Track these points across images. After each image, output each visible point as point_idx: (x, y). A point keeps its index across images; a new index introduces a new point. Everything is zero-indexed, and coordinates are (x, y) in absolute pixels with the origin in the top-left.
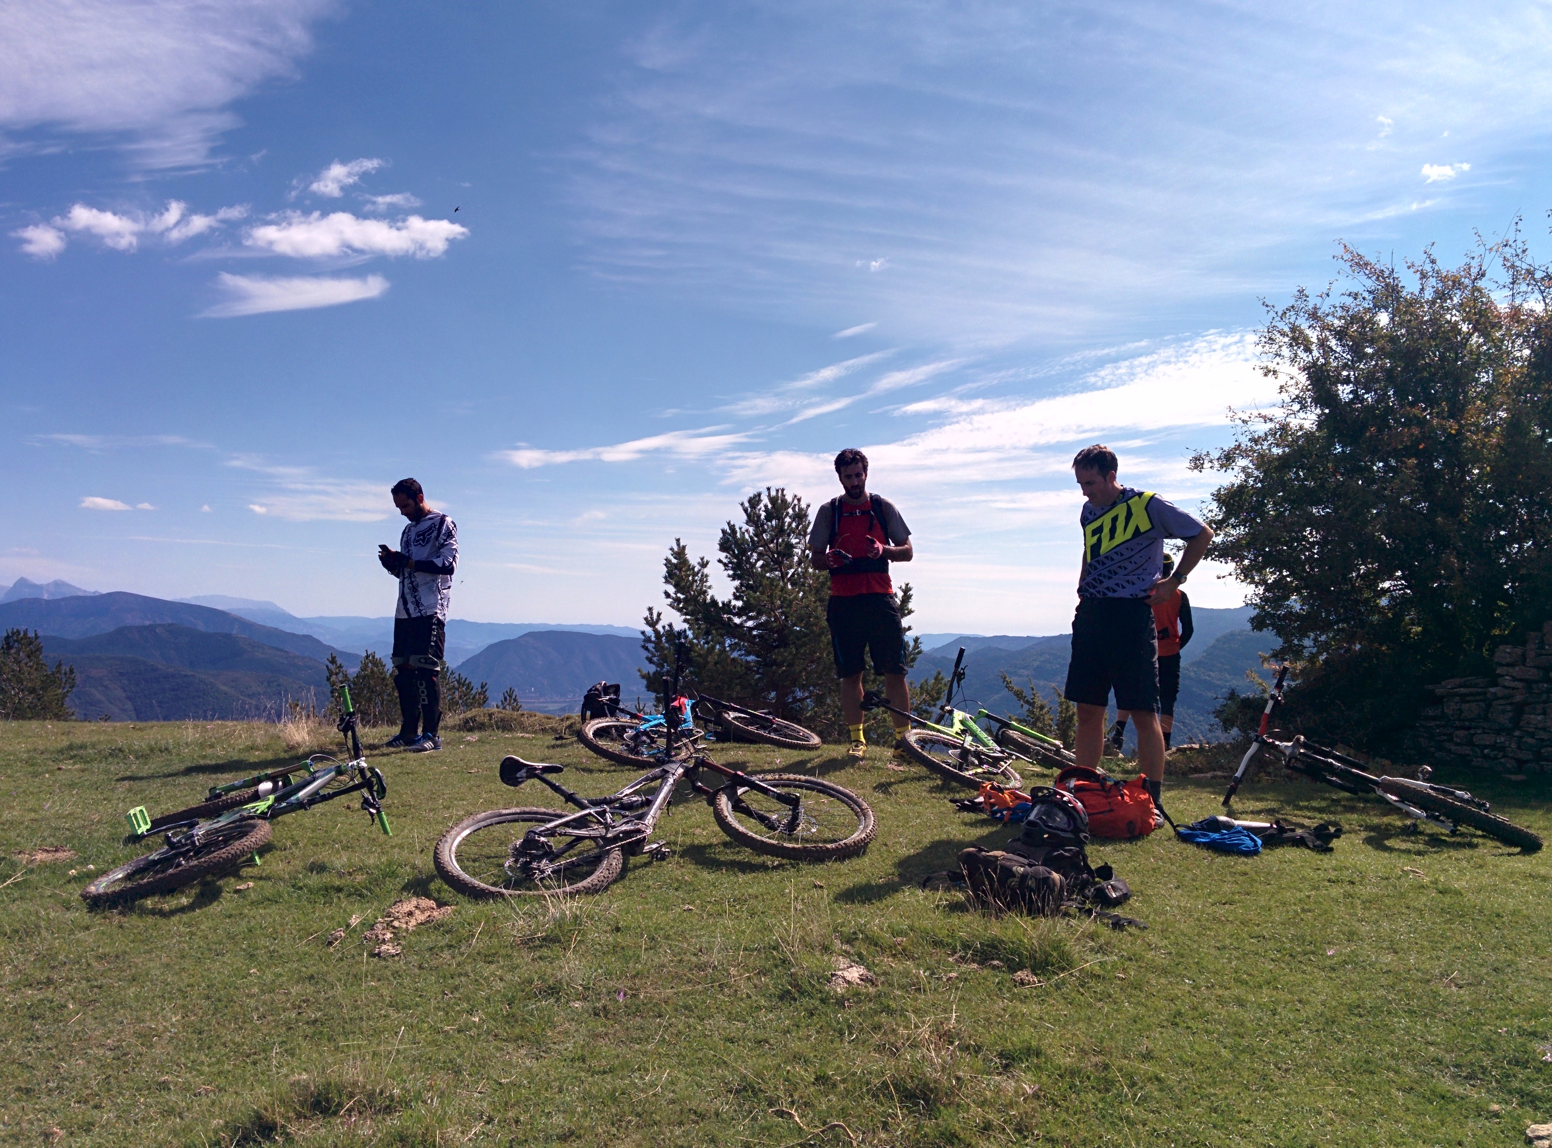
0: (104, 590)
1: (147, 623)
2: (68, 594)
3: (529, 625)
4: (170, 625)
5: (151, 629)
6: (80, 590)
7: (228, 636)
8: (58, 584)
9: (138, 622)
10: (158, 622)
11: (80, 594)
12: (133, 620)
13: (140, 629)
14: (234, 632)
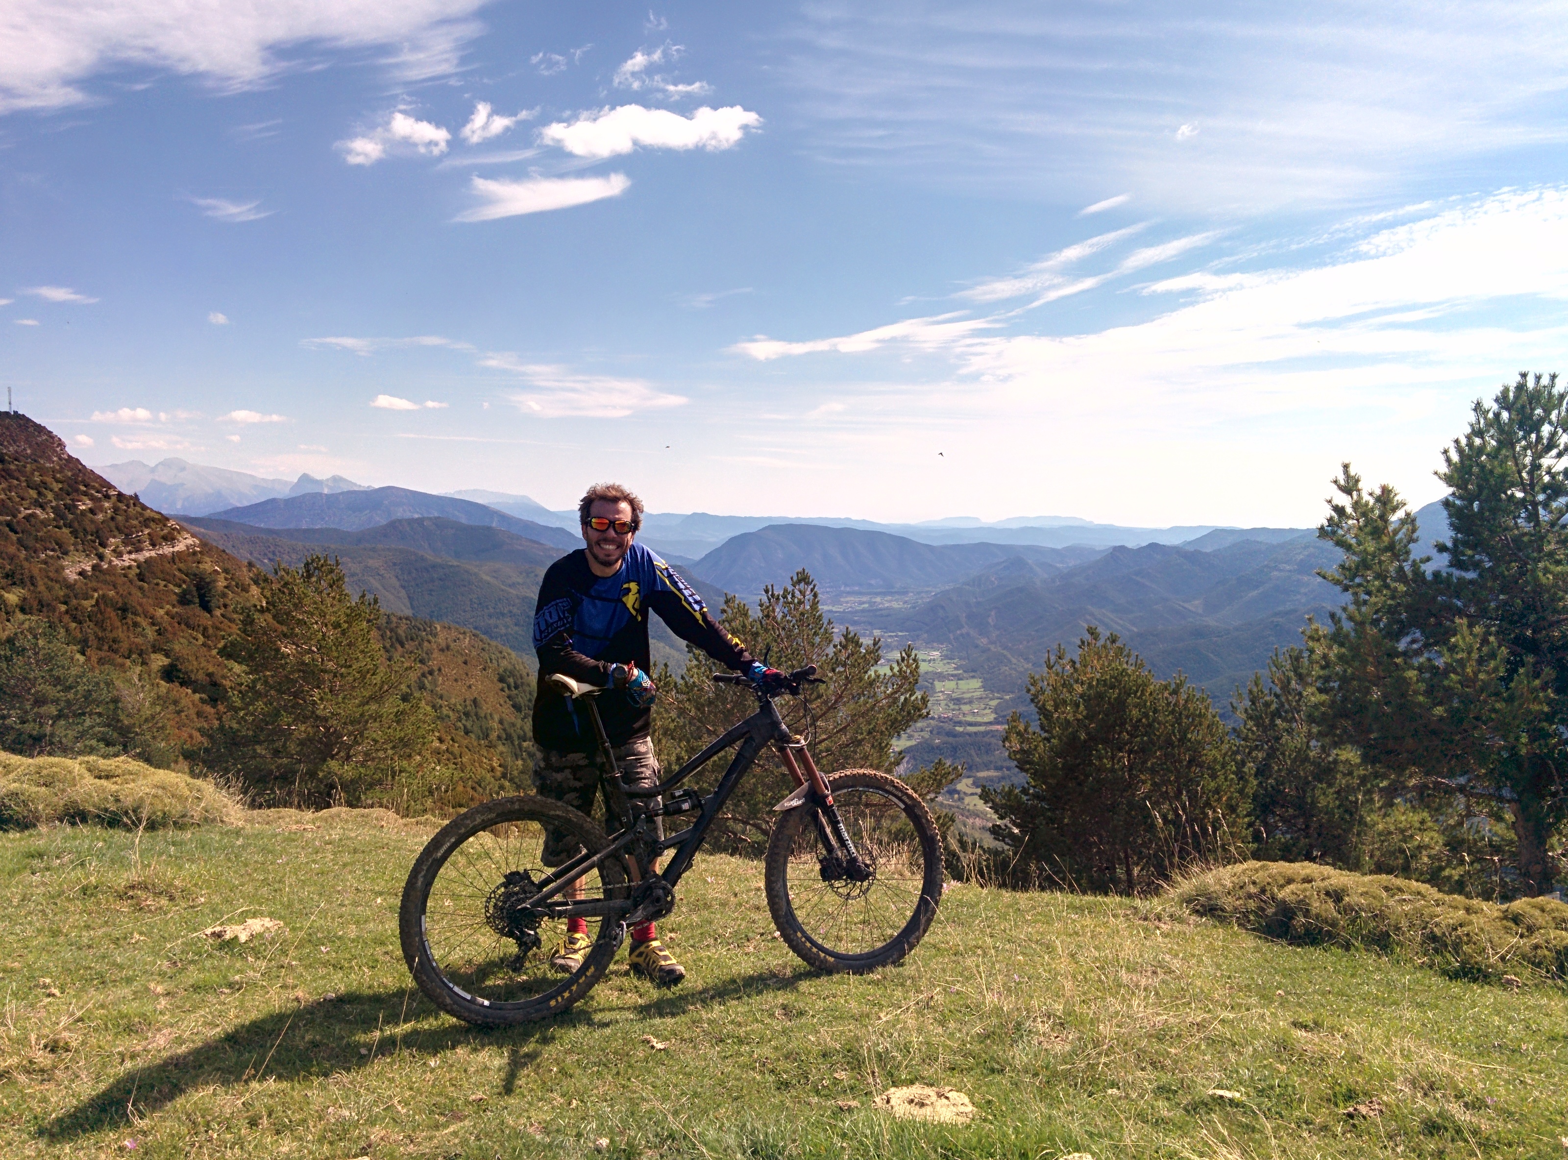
0: (377, 485)
1: (416, 516)
2: (345, 488)
3: (770, 518)
4: (436, 518)
5: (420, 521)
6: (355, 484)
7: (489, 528)
8: (336, 479)
9: (408, 515)
10: (426, 515)
11: (356, 489)
12: (401, 513)
13: (411, 521)
14: (494, 525)
